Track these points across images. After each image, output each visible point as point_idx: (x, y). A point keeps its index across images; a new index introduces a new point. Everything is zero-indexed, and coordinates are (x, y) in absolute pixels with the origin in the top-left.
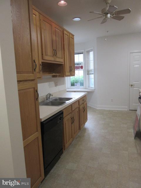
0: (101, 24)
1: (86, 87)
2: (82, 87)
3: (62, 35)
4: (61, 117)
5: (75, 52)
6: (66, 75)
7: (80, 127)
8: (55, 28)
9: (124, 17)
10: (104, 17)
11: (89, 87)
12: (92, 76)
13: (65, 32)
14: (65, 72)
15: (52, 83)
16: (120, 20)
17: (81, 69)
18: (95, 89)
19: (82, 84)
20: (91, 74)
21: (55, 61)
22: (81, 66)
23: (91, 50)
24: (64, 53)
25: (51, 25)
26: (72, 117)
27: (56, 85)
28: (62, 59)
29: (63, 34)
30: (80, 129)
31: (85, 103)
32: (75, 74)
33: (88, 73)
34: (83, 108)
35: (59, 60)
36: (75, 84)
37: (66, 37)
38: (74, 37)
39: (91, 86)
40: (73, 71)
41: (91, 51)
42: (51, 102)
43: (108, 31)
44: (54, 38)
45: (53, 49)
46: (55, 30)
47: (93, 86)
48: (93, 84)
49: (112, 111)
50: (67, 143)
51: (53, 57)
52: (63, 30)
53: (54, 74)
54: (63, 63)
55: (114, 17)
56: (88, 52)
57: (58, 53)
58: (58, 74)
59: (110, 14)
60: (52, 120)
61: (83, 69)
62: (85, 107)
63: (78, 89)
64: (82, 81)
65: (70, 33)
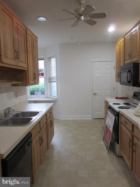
0: (71, 27)
1: (47, 96)
2: (43, 96)
3: (25, 35)
4: (29, 143)
5: (39, 57)
6: (30, 83)
7: (48, 145)
8: (17, 24)
9: (96, 22)
10: (76, 19)
11: (51, 96)
12: (54, 84)
13: (28, 32)
14: (28, 80)
15: (12, 94)
16: (92, 25)
17: (41, 76)
18: (57, 98)
19: (43, 93)
20: (53, 82)
21: (17, 66)
22: (41, 73)
23: (54, 57)
24: (27, 57)
25: (12, 19)
26: (40, 137)
27: (16, 96)
28: (26, 64)
29: (26, 33)
30: (48, 149)
31: (51, 117)
32: (39, 82)
33: (49, 80)
34: (50, 122)
35: (21, 65)
36: (35, 93)
37: (29, 38)
38: (38, 39)
39: (53, 95)
40: (37, 78)
41: (52, 58)
42: (12, 119)
43: (72, 38)
44: (16, 36)
45: (15, 50)
46: (17, 27)
47: (56, 95)
48: (56, 92)
49: (77, 121)
50: (35, 173)
51: (15, 60)
52: (26, 30)
53: (14, 83)
54: (26, 69)
55: (87, 20)
56: (50, 58)
57: (20, 57)
58: (20, 83)
59: (84, 16)
60: (18, 151)
61: (44, 76)
62: (52, 121)
63: (39, 98)
64: (43, 89)
65: (33, 34)
